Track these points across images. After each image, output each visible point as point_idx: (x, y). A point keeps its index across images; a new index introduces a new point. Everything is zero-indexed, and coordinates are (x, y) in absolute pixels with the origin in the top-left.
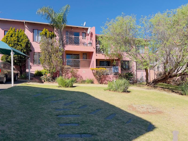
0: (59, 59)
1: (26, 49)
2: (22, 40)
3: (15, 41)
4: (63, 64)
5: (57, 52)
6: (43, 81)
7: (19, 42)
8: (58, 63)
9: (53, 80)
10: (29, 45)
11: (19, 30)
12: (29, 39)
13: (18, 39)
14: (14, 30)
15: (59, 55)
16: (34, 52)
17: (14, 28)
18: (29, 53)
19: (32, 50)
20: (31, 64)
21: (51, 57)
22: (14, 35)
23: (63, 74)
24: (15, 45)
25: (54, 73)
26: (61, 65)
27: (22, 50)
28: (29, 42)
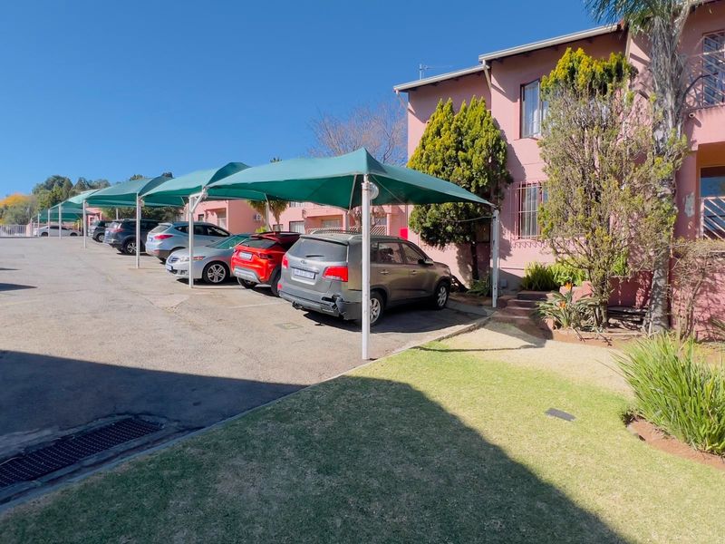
0: (648, 206)
1: (489, 177)
2: (473, 141)
3: (448, 150)
4: (679, 230)
5: (640, 160)
6: (550, 323)
7: (464, 151)
8: (646, 227)
9: (612, 321)
10: (501, 156)
11: (468, 103)
12: (502, 131)
13: (460, 138)
14: (448, 109)
15: (647, 180)
16: (524, 185)
17: (450, 100)
18: (503, 190)
19: (515, 177)
20: (508, 236)
21: (598, 194)
22: (446, 126)
23: (678, 293)
24: (447, 166)
25: (615, 282)
26: (666, 236)
27: (470, 179)
28: (502, 143)
